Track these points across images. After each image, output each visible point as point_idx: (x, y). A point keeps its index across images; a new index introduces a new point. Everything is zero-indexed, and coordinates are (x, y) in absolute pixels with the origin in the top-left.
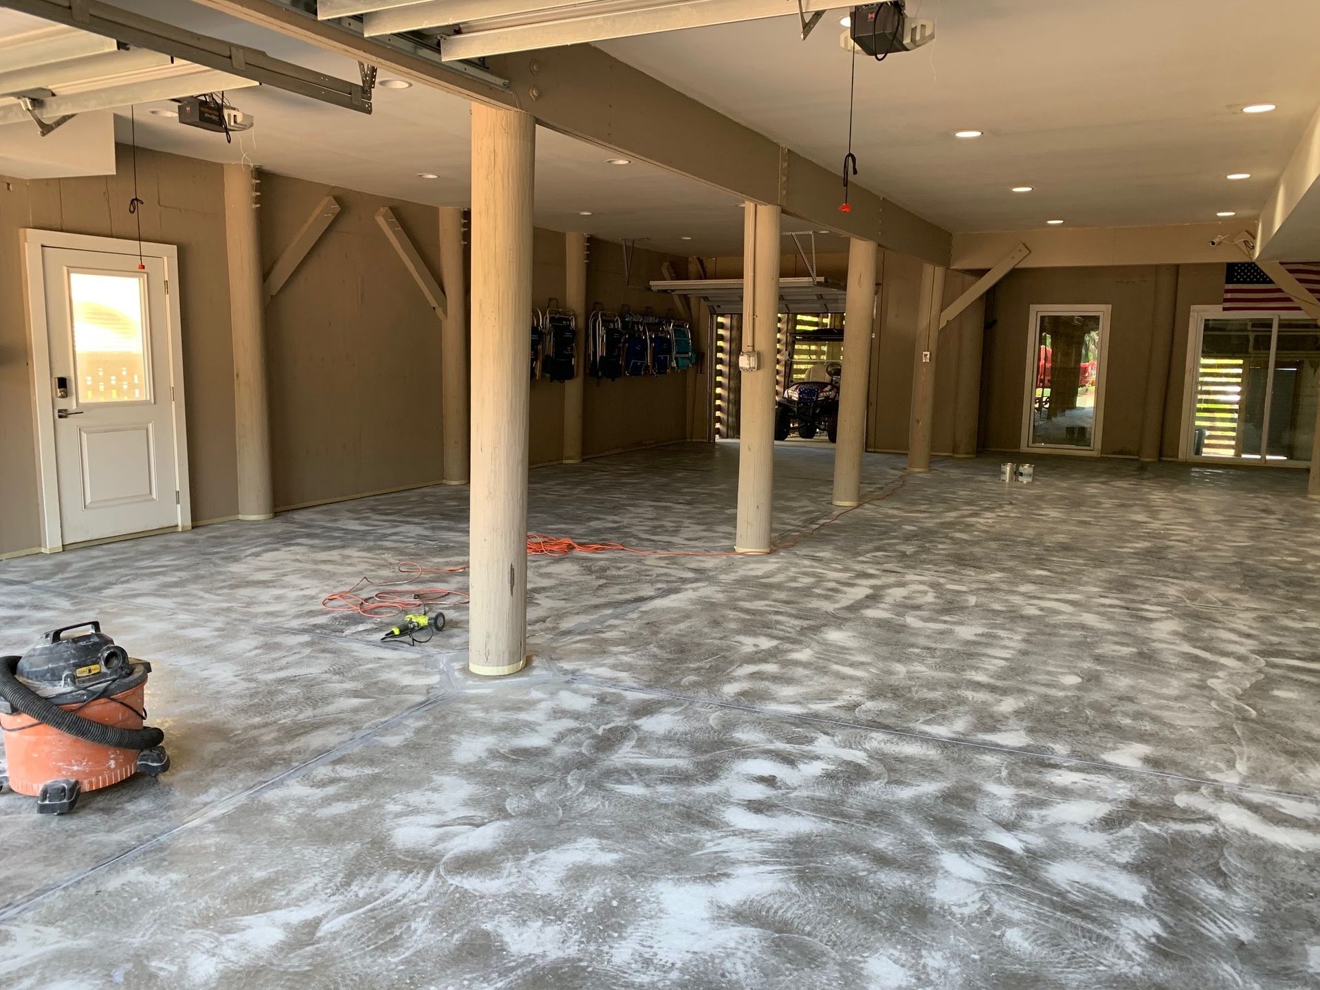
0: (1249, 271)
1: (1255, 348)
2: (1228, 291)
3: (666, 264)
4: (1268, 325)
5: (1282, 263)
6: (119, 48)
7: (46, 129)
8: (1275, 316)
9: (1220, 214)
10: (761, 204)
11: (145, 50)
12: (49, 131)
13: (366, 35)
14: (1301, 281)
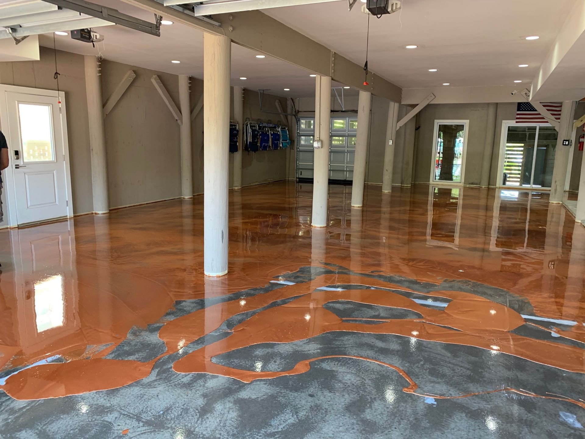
0: (527, 106)
1: (529, 139)
2: (518, 114)
3: (277, 101)
4: (535, 128)
5: (540, 103)
6: (58, 9)
7: (18, 41)
8: (538, 125)
9: (515, 82)
10: (323, 76)
11: (69, 10)
12: (19, 42)
13: (165, 5)
14: (548, 110)
